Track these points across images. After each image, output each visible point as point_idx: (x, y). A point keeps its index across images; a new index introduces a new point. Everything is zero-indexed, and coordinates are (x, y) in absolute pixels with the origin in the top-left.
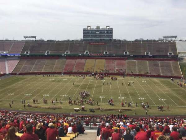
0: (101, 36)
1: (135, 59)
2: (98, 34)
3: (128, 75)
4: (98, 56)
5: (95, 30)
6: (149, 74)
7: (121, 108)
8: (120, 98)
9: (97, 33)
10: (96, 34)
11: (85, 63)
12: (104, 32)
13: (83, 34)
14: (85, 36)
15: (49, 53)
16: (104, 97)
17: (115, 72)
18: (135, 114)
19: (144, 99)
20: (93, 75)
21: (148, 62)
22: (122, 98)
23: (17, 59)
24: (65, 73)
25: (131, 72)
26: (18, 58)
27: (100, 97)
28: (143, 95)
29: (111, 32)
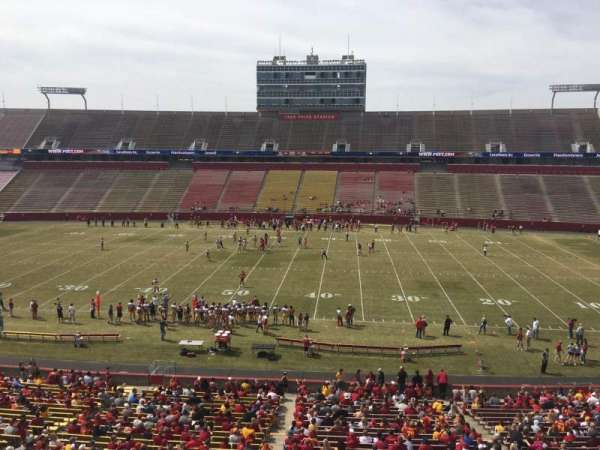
0: (324, 90)
1: (449, 170)
2: (310, 81)
3: (425, 222)
4: (312, 160)
5: (303, 68)
6: (506, 219)
7: (408, 340)
8: (400, 298)
9: (307, 77)
10: (304, 81)
11: (263, 183)
12: (335, 74)
13: (259, 81)
14: (265, 91)
15: (131, 146)
16: (330, 296)
17: (376, 213)
18: (484, 368)
19: (509, 303)
20: (289, 222)
21: (497, 177)
22: (410, 298)
23: (11, 168)
24: (182, 217)
25: (438, 212)
26: (15, 165)
27: (313, 295)
28: (501, 288)
29: (359, 74)
